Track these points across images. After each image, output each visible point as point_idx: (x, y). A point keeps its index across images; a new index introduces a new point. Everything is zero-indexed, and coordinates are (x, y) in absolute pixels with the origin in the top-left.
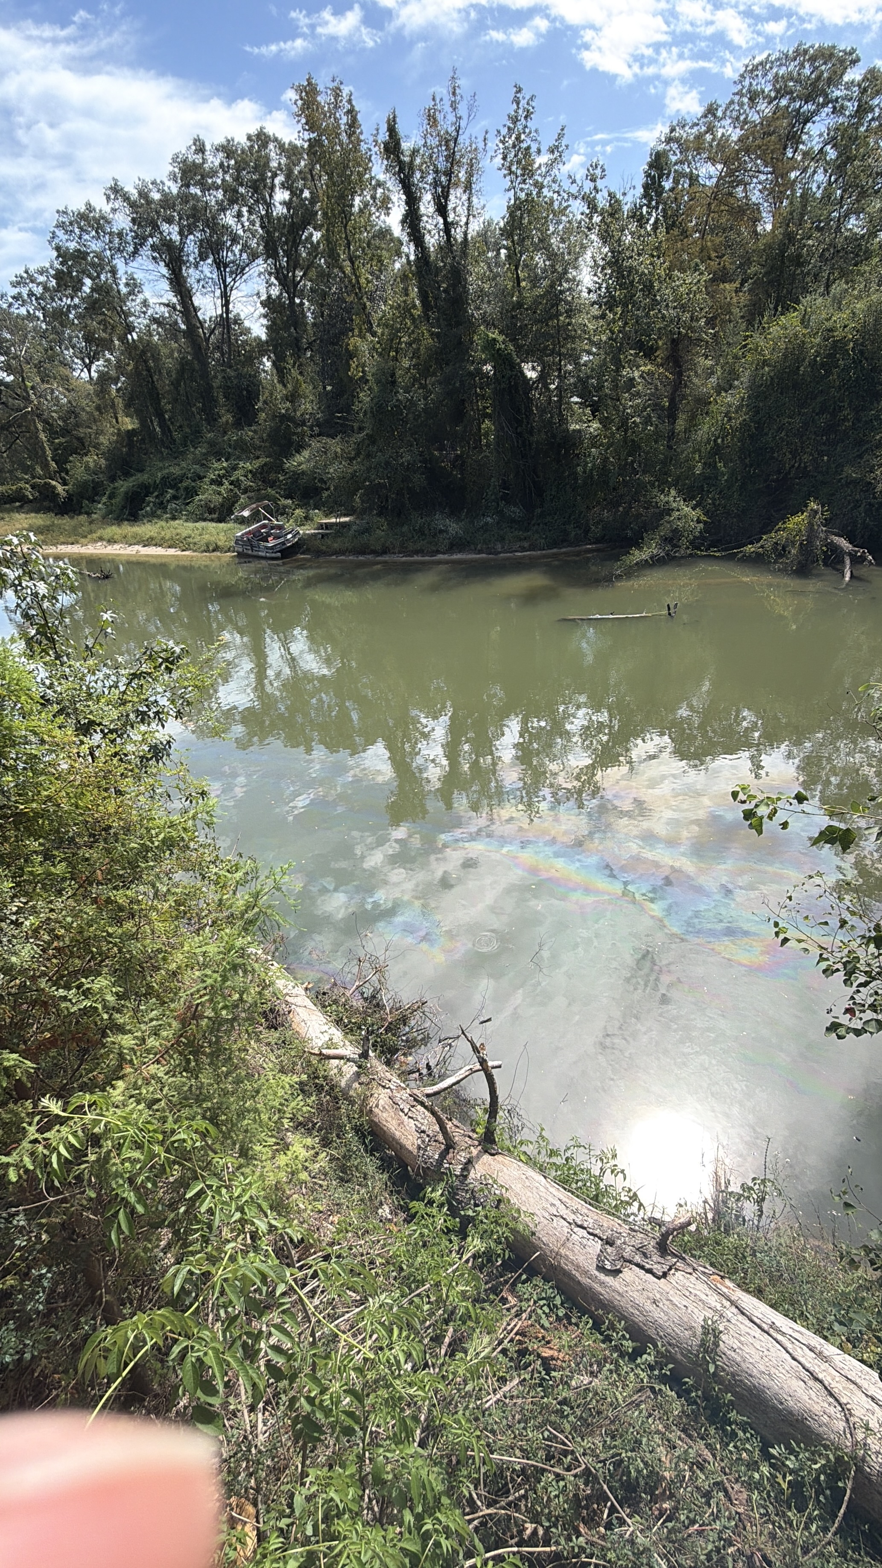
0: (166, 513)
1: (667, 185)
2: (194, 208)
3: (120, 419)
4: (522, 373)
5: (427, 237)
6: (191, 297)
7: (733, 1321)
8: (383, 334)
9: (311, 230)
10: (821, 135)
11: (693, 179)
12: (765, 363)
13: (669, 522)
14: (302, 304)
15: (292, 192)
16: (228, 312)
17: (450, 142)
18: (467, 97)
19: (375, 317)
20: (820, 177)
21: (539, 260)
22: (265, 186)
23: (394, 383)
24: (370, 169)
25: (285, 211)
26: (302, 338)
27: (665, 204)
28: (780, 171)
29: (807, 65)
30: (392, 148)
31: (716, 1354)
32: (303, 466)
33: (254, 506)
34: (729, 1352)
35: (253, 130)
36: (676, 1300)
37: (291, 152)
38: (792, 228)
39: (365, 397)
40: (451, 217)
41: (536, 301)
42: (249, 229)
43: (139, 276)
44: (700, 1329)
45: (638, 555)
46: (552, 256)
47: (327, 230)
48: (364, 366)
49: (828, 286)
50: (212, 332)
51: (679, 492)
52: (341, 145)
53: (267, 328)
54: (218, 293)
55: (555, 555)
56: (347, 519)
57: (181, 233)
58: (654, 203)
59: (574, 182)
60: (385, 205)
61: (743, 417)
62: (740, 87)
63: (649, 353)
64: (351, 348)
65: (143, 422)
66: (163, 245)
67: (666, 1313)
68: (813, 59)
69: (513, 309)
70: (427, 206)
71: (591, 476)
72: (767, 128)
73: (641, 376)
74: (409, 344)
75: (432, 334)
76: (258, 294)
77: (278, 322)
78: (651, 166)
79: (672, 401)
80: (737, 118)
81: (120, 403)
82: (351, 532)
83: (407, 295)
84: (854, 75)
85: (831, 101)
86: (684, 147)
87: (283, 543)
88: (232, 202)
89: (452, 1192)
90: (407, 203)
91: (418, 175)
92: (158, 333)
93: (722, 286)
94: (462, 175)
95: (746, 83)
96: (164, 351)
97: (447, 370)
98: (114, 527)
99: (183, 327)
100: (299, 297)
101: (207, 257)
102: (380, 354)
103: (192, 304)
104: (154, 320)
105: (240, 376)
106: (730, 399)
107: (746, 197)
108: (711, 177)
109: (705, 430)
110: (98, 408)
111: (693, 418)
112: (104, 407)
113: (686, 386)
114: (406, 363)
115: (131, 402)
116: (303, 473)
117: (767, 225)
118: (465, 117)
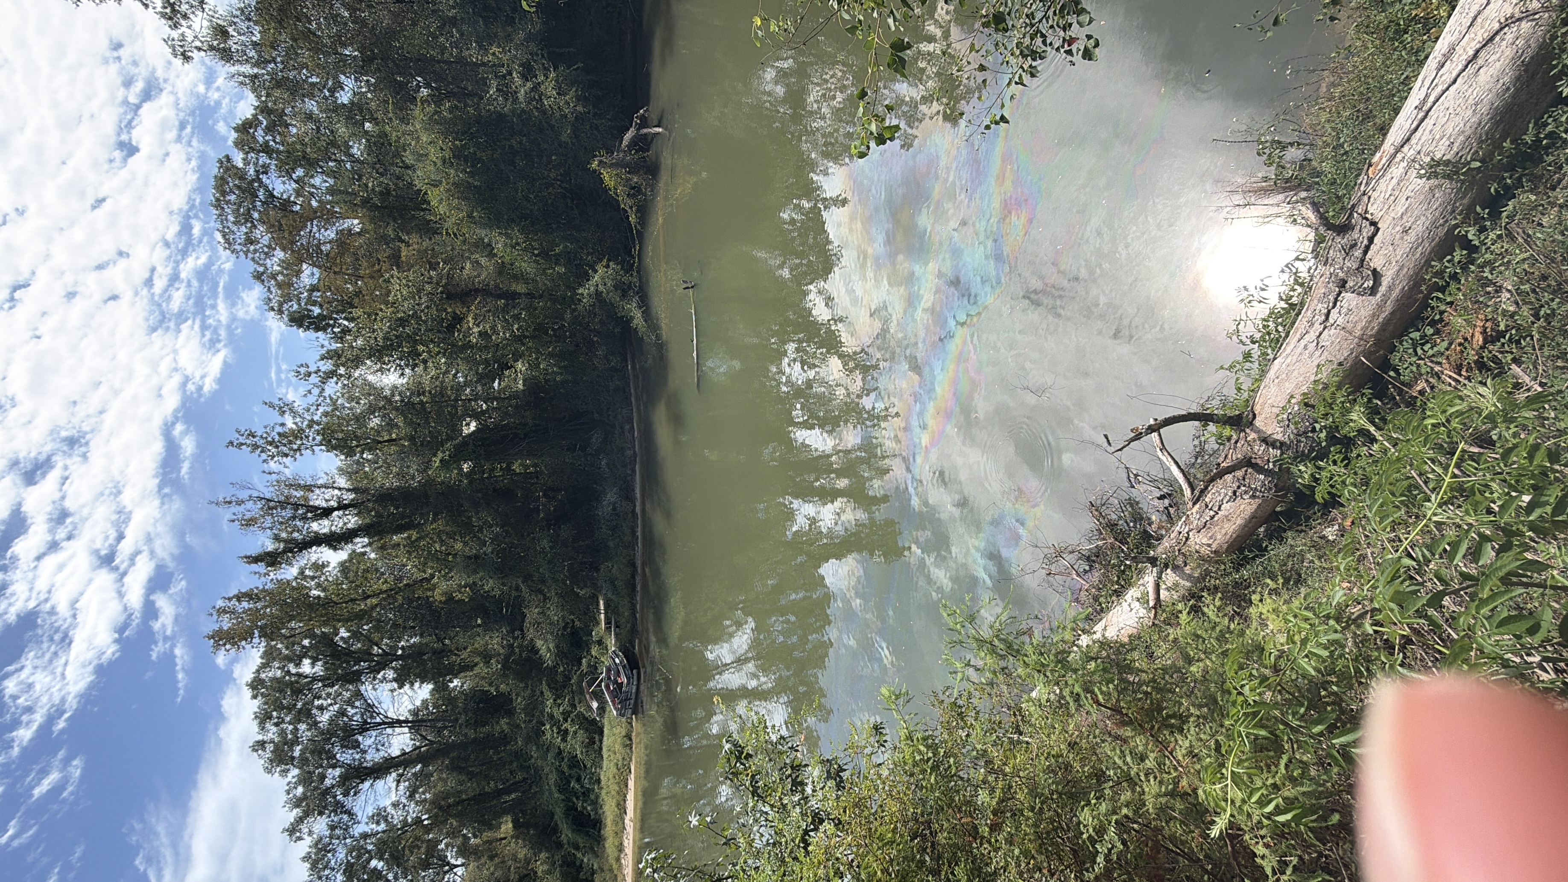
0: (593, 790)
1: (317, 311)
2: (312, 752)
3: (502, 836)
4: (470, 435)
5: (350, 526)
6: (394, 758)
7: (1419, 148)
8: (432, 568)
9: (337, 638)
10: (284, 183)
11: (313, 289)
12: (470, 216)
13: (608, 293)
14: (403, 648)
15: (304, 657)
16: (406, 721)
17: (270, 506)
18: (233, 491)
19: (419, 576)
20: (317, 181)
21: (375, 422)
22: (297, 682)
23: (476, 557)
24: (288, 581)
25: (320, 663)
26: (433, 648)
27: (332, 312)
28: (309, 215)
29: (228, 198)
30: (272, 559)
31: (1458, 162)
32: (551, 646)
33: (588, 696)
34: (1455, 149)
35: (248, 693)
36: (1400, 210)
37: (269, 656)
38: (358, 201)
39: (490, 585)
40: (334, 504)
41: (409, 423)
42: (334, 699)
43: (370, 811)
44: (1432, 181)
45: (638, 320)
46: (372, 410)
47: (339, 621)
48: (460, 586)
49: (407, 167)
50: (424, 738)
51: (581, 285)
52: (266, 607)
53: (422, 682)
54: (389, 731)
55: (637, 399)
56: (601, 602)
57: (334, 767)
58: (331, 322)
59: (310, 392)
60: (319, 567)
61: (516, 232)
62: (241, 253)
63: (458, 319)
64: (443, 599)
65: (505, 812)
66: (344, 784)
67: (1418, 218)
68: (224, 193)
69: (415, 445)
70: (322, 527)
71: (565, 367)
72: (275, 228)
73: (478, 326)
74: (442, 542)
75: (435, 520)
76: (392, 691)
77: (418, 671)
78: (300, 326)
79: (500, 297)
80: (266, 254)
81: (488, 835)
82: (613, 597)
83: (399, 545)
84: (238, 159)
85: (258, 176)
86: (287, 298)
87: (624, 667)
88: (309, 714)
89: (1301, 457)
90: (319, 545)
91: (296, 535)
92: (424, 793)
93: (403, 259)
94: (299, 494)
95: (238, 247)
96: (440, 787)
97: (466, 505)
98: (607, 846)
99: (419, 767)
100: (396, 651)
101: (357, 741)
102: (451, 570)
103: (398, 757)
104: (411, 797)
105: (465, 710)
106: (499, 244)
107: (330, 242)
108: (313, 274)
109: (526, 266)
110: (491, 858)
111: (515, 277)
112: (490, 851)
113: (488, 285)
114: (459, 546)
115: (488, 823)
116: (557, 647)
117: (355, 224)
118: (250, 492)
